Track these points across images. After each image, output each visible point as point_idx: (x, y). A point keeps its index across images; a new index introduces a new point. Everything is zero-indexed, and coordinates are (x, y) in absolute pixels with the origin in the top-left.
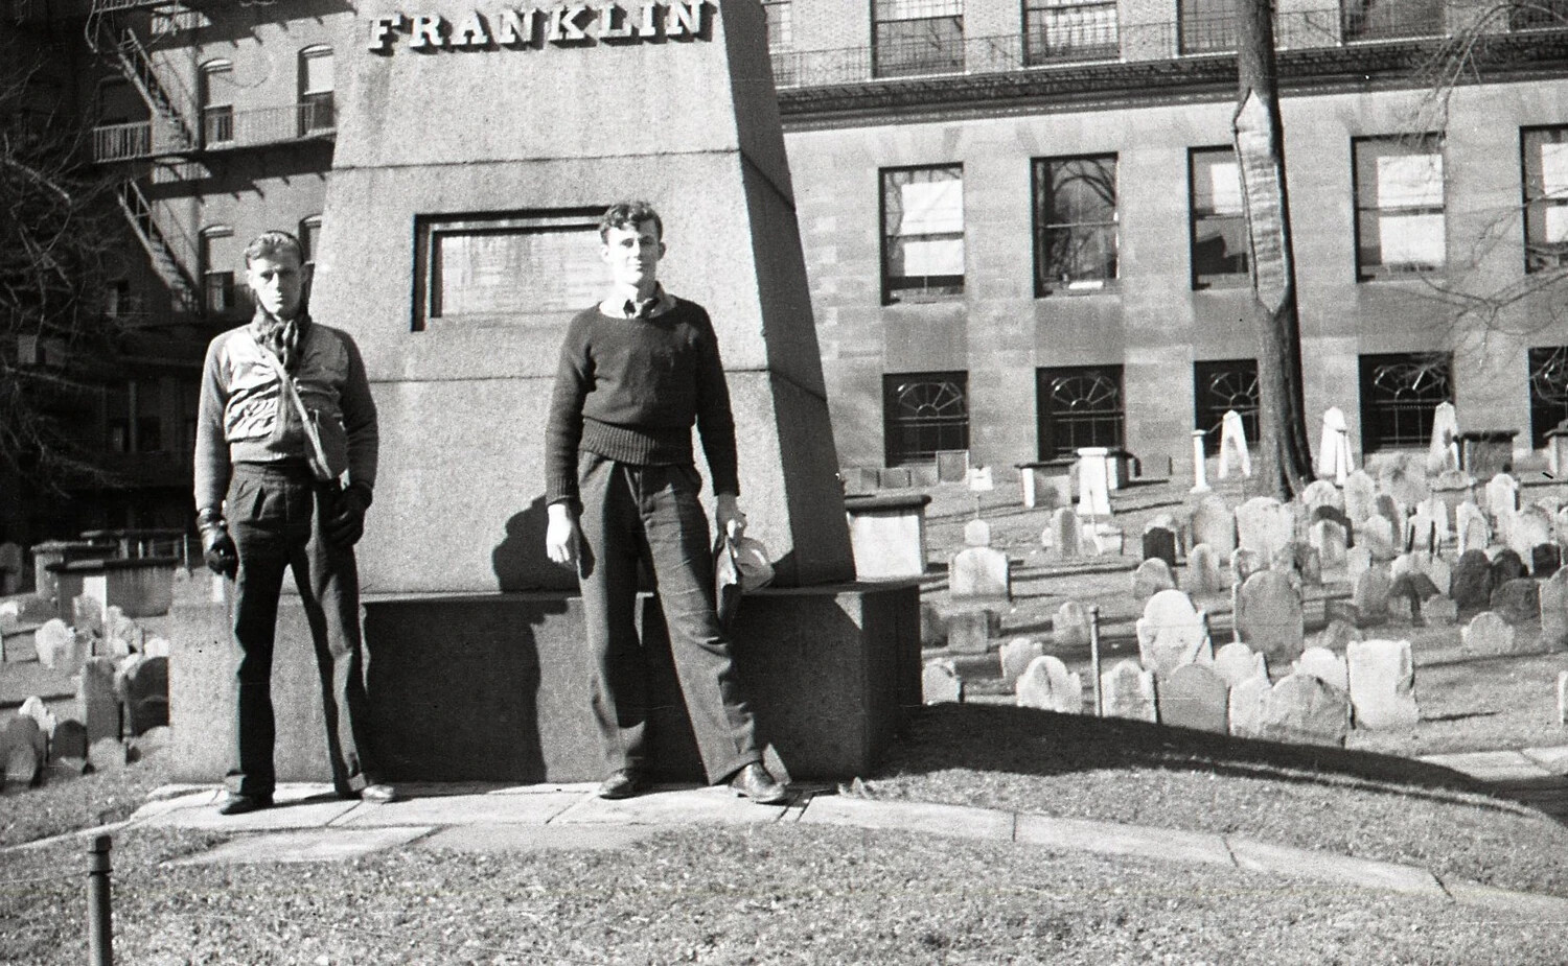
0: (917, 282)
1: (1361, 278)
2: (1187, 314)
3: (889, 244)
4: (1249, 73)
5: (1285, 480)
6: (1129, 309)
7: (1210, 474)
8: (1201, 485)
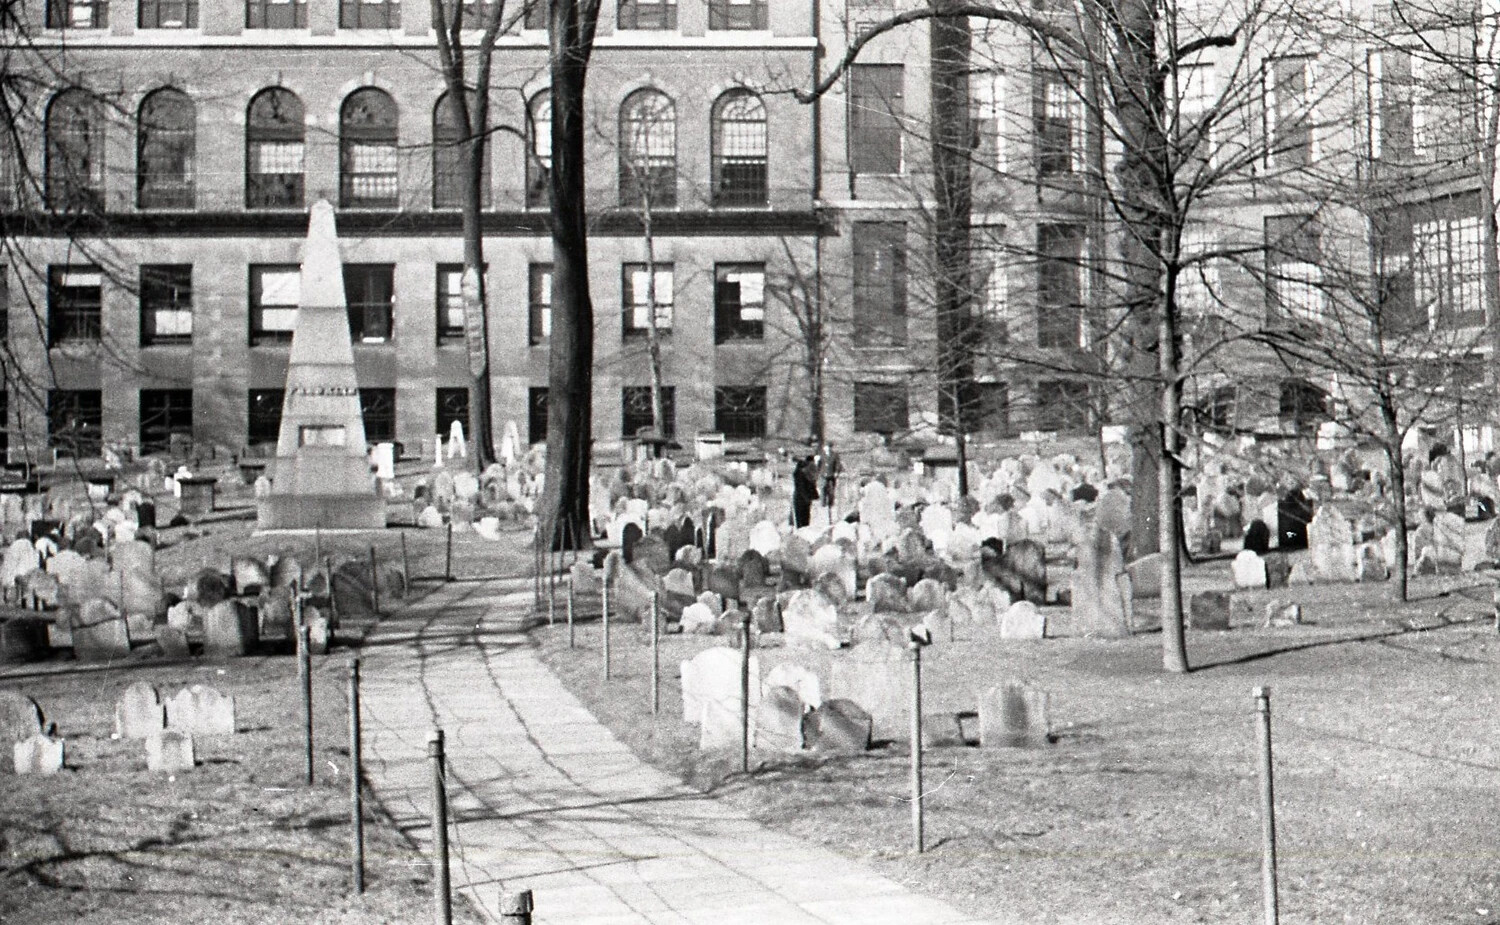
0: (271, 334)
1: (532, 343)
2: (433, 362)
3: (255, 309)
4: (467, 225)
5: (480, 462)
6: (401, 356)
7: (444, 453)
8: (439, 463)
